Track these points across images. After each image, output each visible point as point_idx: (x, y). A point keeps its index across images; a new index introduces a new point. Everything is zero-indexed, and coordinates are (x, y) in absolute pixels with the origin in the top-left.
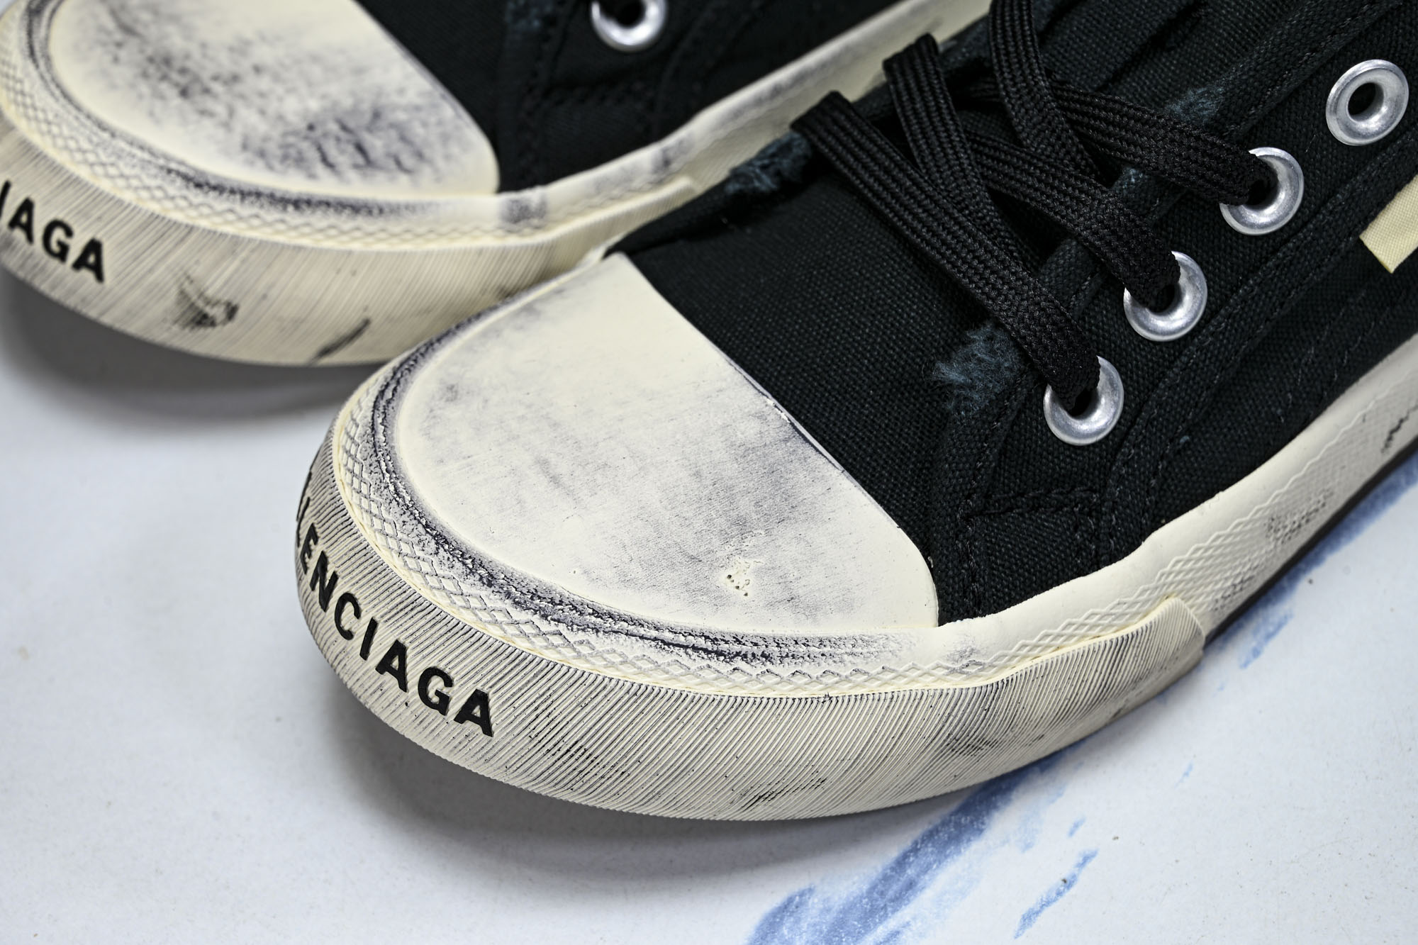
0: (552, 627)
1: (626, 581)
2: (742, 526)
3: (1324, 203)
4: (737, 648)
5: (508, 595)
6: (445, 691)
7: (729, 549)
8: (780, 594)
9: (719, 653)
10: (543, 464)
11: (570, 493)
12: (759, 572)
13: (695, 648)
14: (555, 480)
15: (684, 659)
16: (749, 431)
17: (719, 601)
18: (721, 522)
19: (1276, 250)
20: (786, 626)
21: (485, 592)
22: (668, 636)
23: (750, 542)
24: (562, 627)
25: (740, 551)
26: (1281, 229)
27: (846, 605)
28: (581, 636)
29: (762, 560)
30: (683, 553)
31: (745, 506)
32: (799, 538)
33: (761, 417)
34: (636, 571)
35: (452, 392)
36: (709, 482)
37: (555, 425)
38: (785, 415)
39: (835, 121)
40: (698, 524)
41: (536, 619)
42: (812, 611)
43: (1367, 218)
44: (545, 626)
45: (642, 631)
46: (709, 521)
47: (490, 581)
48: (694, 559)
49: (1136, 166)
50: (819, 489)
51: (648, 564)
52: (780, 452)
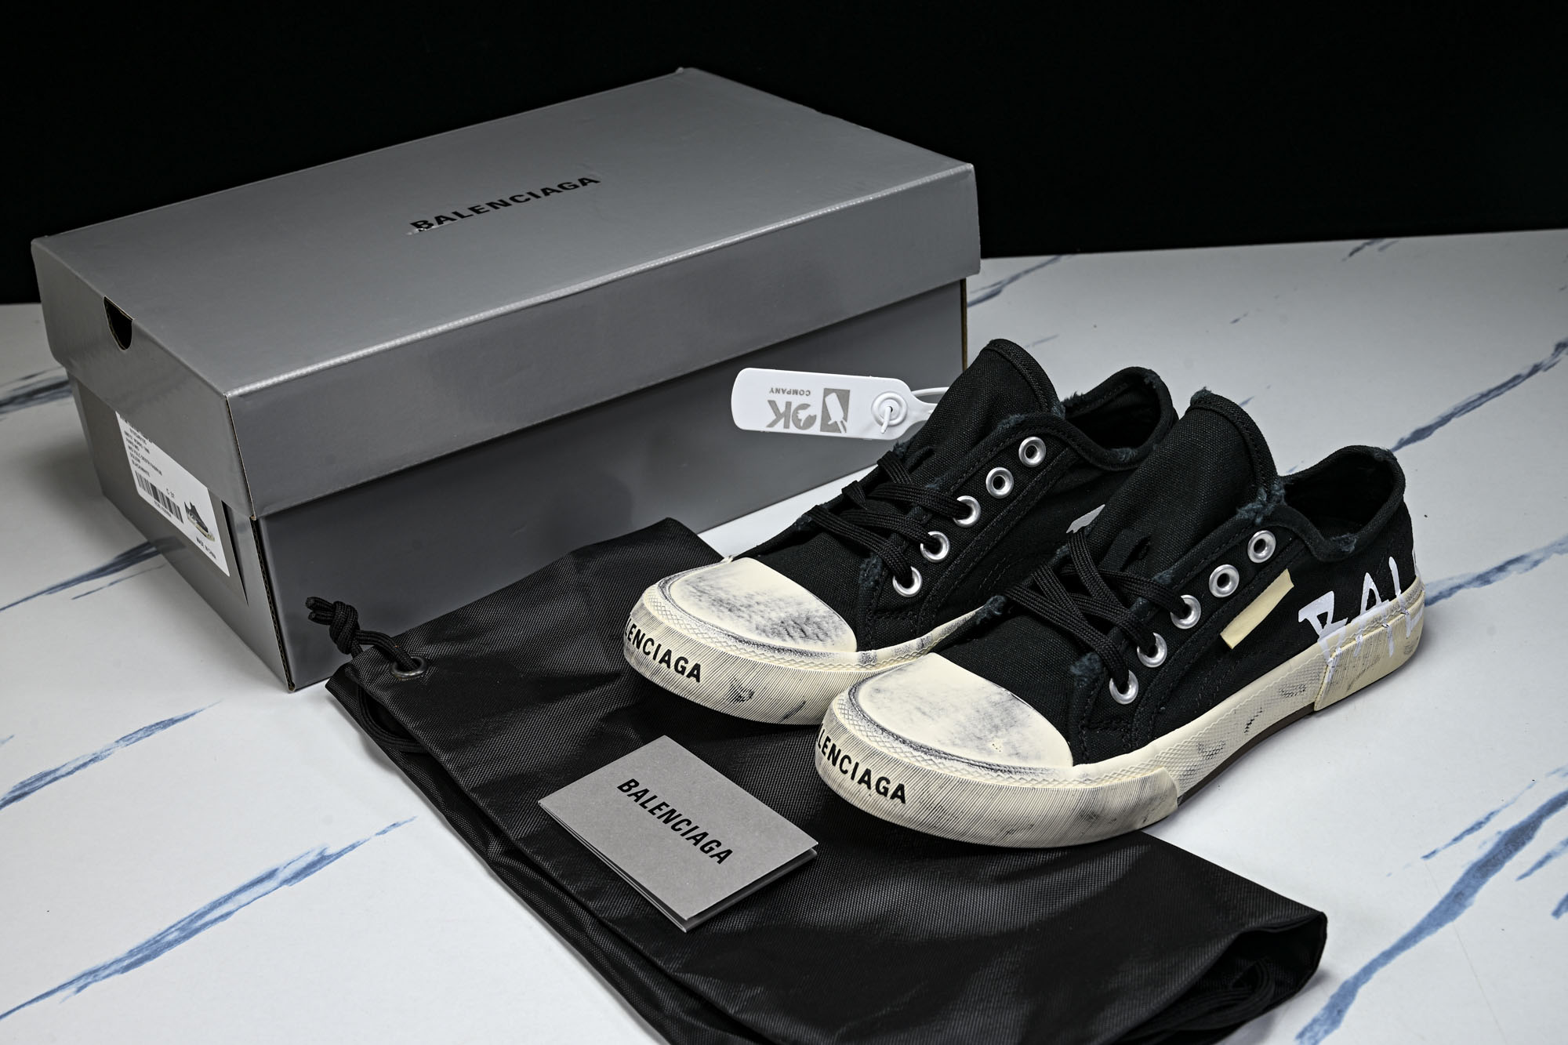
0: (929, 757)
1: (954, 744)
2: (997, 728)
3: (1208, 619)
4: (998, 768)
5: (911, 746)
6: (887, 786)
7: (992, 735)
8: (1012, 751)
9: (992, 769)
11: (930, 717)
12: (1005, 744)
13: (983, 767)
14: (924, 713)
15: (979, 770)
16: (996, 698)
17: (990, 753)
18: (989, 726)
19: (1190, 636)
20: (1015, 762)
21: (902, 746)
22: (973, 762)
23: (1000, 733)
24: (932, 758)
25: (996, 736)
26: (1193, 627)
27: (1038, 757)
28: (940, 760)
29: (1005, 740)
30: (975, 736)
31: (997, 721)
32: (1019, 733)
34: (958, 741)
36: (982, 714)
37: (920, 698)
38: (1009, 693)
39: (1016, 590)
40: (980, 727)
41: (923, 754)
42: (1025, 758)
43: (1224, 626)
44: (926, 757)
45: (962, 760)
46: (984, 726)
47: (904, 742)
48: (979, 738)
49: (1143, 597)
50: (1025, 715)
51: (962, 740)
52: (1009, 704)
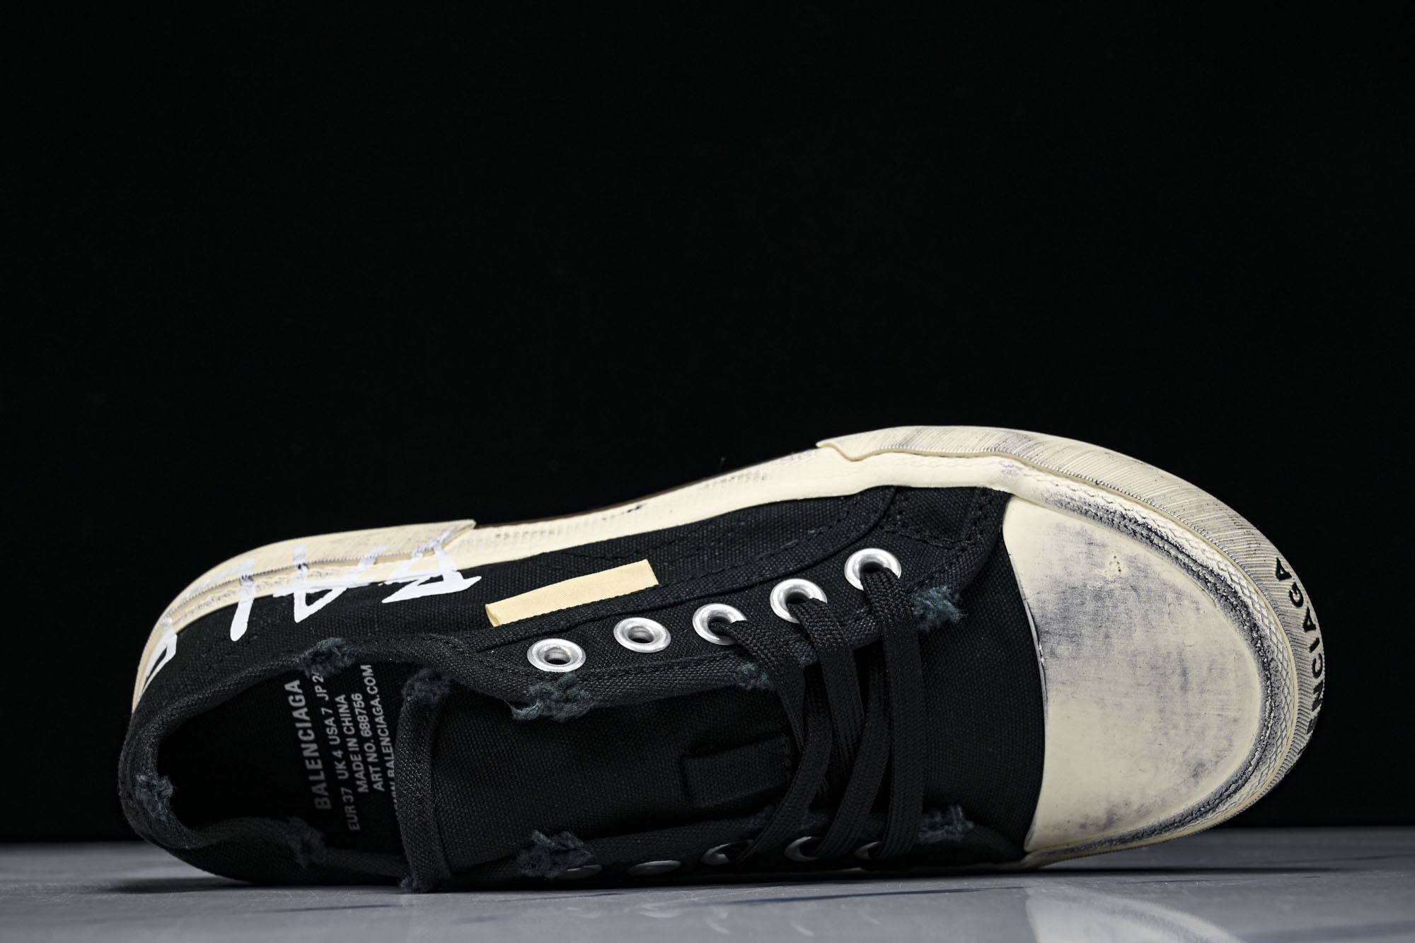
0: (1234, 585)
1: (1179, 594)
2: (1098, 596)
4: (1138, 529)
5: (1248, 614)
7: (1112, 586)
8: (1096, 550)
9: (1150, 530)
10: (1184, 688)
11: (1181, 661)
12: (1101, 566)
13: (1162, 538)
14: (1184, 673)
15: (1170, 535)
16: (1064, 649)
17: (1132, 561)
18: (1108, 602)
20: (1101, 533)
21: (1260, 623)
22: (1173, 552)
23: (1098, 584)
24: (1229, 582)
25: (1106, 582)
27: (1060, 528)
28: (1221, 573)
29: (1096, 571)
30: (1139, 595)
31: (1090, 606)
32: (1070, 574)
33: (1053, 653)
34: (1170, 597)
35: (1198, 771)
36: (1103, 629)
37: (1162, 711)
38: (1039, 648)
40: (1122, 608)
41: (1240, 594)
42: (1081, 533)
44: (1238, 588)
45: (1186, 560)
46: (1115, 607)
47: (1254, 627)
48: (1134, 589)
50: (1044, 596)
51: (1162, 597)
52: (1055, 627)
